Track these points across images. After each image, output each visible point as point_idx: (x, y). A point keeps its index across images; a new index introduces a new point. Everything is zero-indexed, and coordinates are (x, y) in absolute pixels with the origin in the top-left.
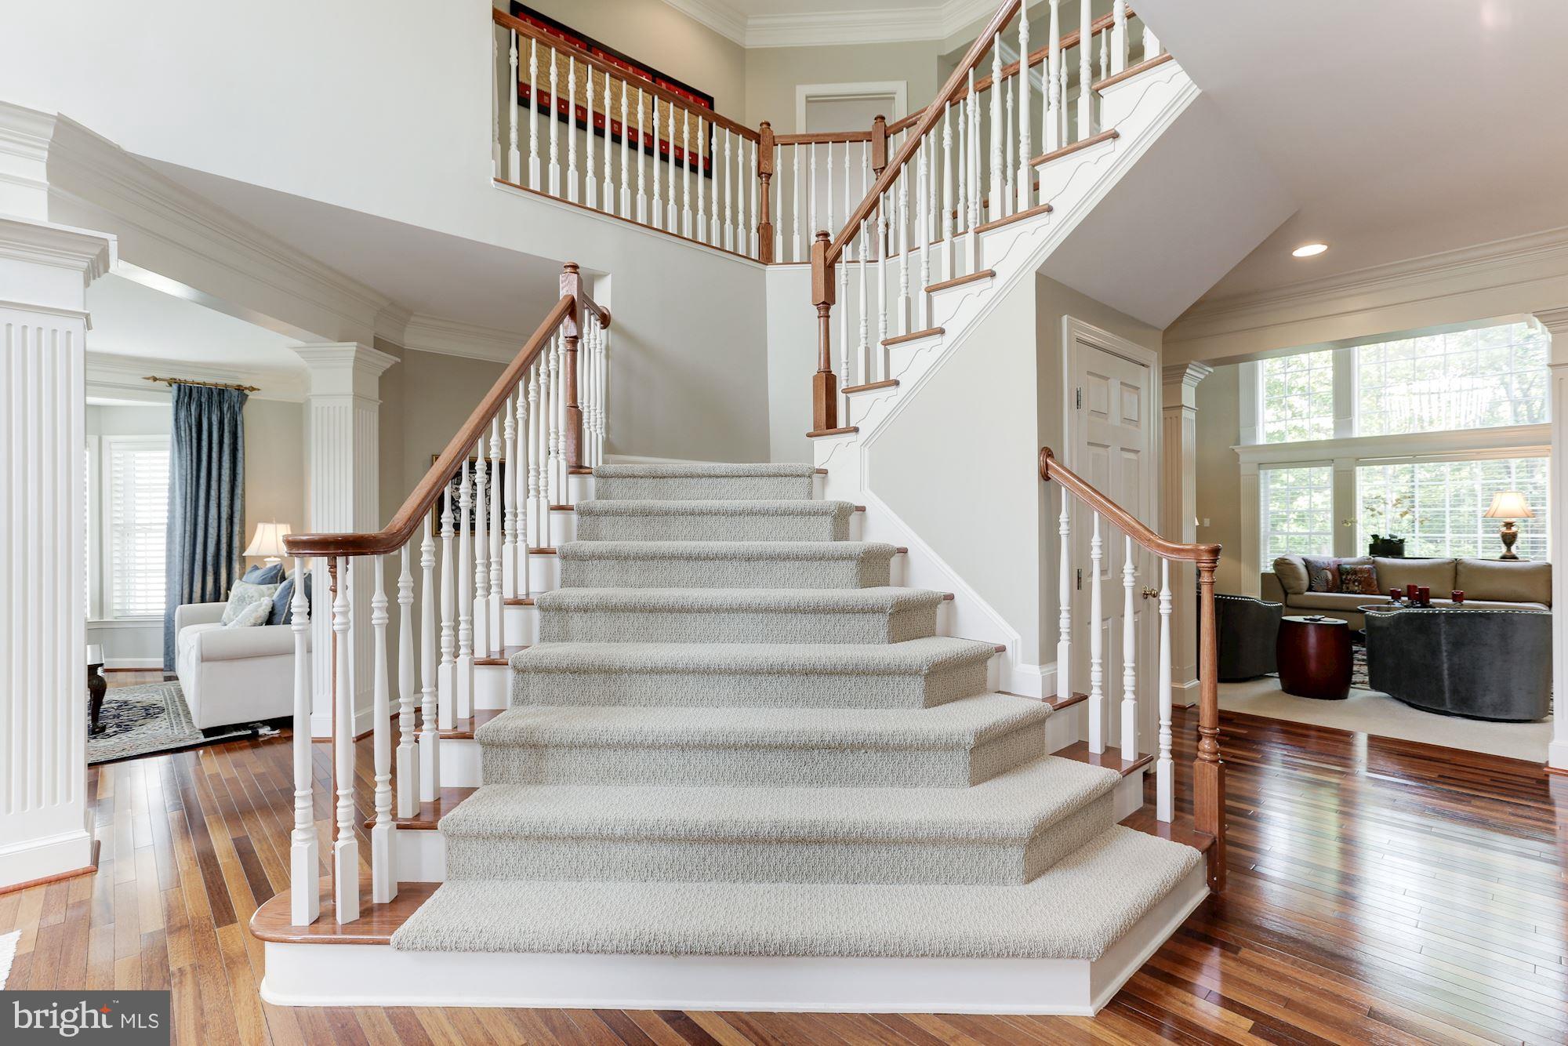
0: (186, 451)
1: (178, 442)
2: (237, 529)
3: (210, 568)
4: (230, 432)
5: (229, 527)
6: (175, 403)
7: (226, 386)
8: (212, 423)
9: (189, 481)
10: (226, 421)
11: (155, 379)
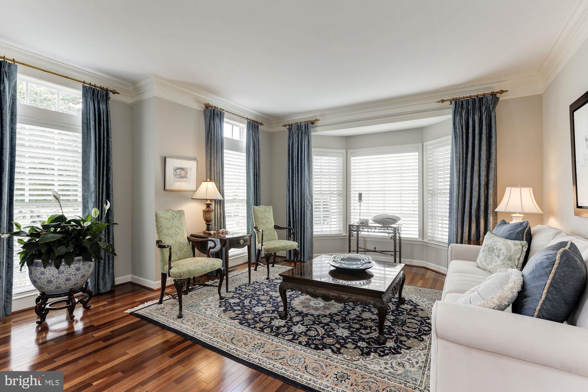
0: (460, 142)
1: (455, 137)
2: (491, 192)
3: (474, 218)
4: (486, 125)
5: (486, 190)
6: (453, 113)
7: (484, 95)
8: (475, 121)
9: (461, 161)
10: (484, 118)
11: (443, 101)
